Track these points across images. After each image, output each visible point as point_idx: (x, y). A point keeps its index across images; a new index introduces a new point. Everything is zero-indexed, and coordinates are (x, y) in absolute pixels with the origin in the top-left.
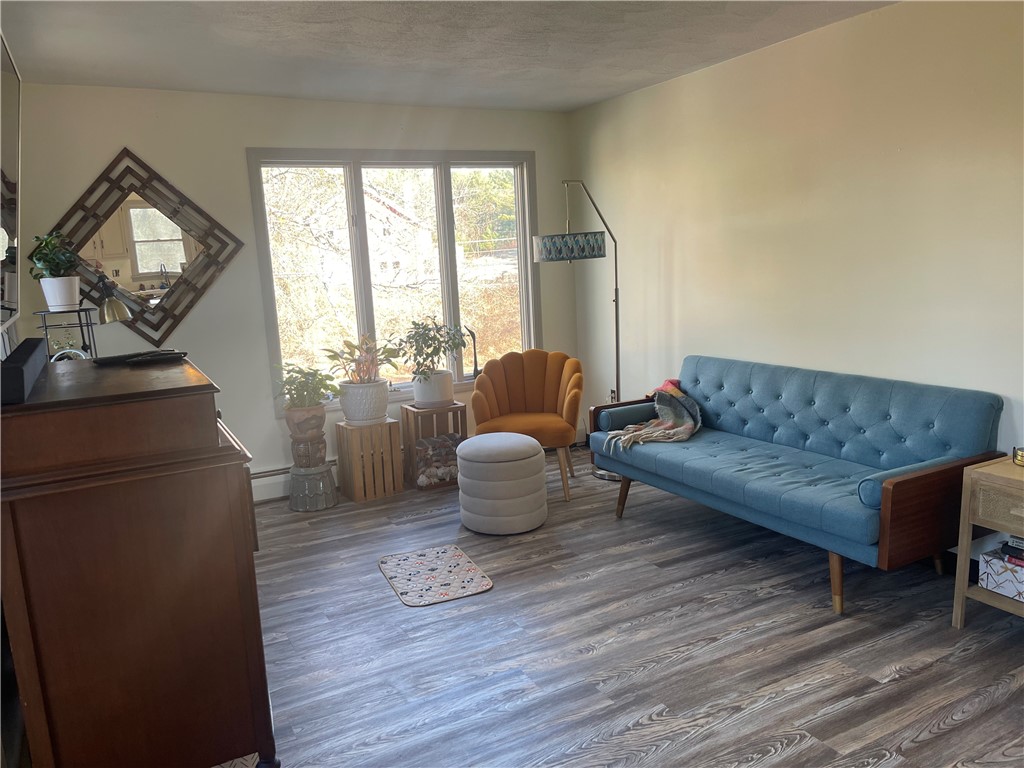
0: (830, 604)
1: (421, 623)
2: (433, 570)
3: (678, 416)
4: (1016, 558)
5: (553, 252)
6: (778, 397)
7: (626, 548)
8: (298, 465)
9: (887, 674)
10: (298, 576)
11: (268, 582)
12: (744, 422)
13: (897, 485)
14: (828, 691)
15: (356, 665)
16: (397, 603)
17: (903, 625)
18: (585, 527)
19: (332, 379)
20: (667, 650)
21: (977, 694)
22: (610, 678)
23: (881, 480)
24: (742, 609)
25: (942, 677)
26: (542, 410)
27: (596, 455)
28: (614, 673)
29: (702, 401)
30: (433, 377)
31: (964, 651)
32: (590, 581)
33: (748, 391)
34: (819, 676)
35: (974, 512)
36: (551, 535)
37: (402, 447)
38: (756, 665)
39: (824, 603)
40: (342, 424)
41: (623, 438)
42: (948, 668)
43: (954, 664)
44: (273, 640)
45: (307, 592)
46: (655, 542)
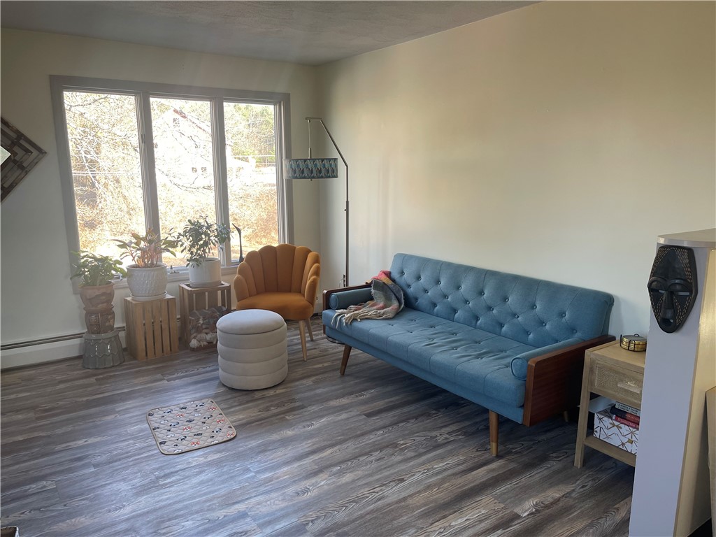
0: (489, 447)
1: (173, 470)
2: (190, 421)
3: (388, 299)
4: (621, 417)
5: (297, 172)
6: (458, 287)
7: (344, 401)
8: (90, 332)
9: (526, 508)
10: (77, 428)
11: (49, 433)
12: (435, 305)
13: (538, 363)
14: (483, 524)
15: (110, 511)
16: (155, 452)
17: (539, 465)
18: (314, 382)
19: (121, 263)
20: (365, 491)
21: (591, 525)
22: (318, 518)
23: (527, 359)
24: (425, 453)
25: (567, 510)
26: (289, 290)
27: (327, 328)
28: (322, 514)
29: (405, 288)
30: (204, 264)
31: (583, 487)
32: (313, 430)
33: (438, 282)
34: (477, 511)
35: (592, 383)
36: (289, 390)
37: (179, 316)
38: (431, 502)
39: (484, 447)
40: (129, 299)
41: (346, 316)
42: (571, 502)
43: (575, 499)
44: (42, 488)
45: (81, 442)
46: (367, 395)
